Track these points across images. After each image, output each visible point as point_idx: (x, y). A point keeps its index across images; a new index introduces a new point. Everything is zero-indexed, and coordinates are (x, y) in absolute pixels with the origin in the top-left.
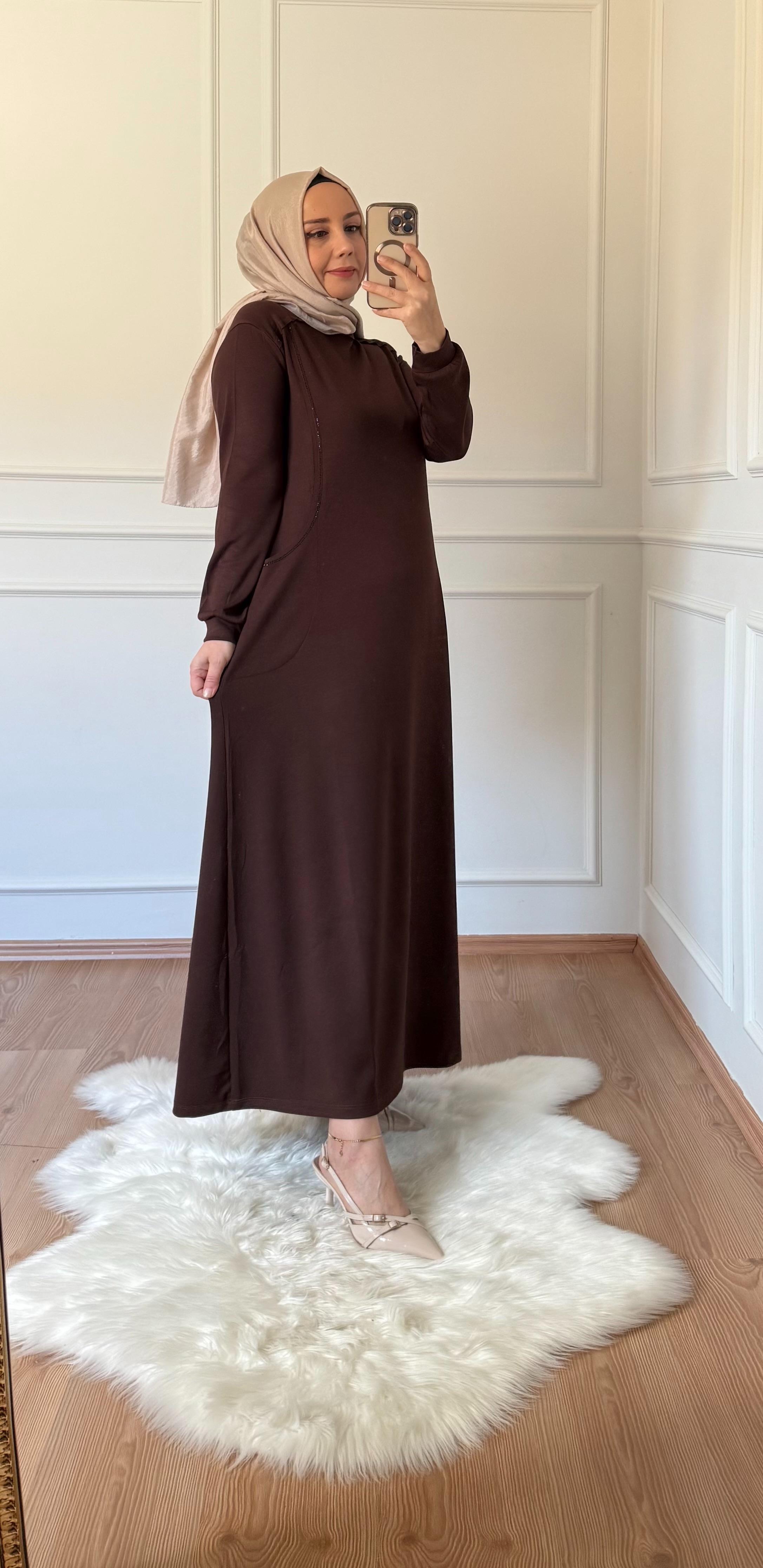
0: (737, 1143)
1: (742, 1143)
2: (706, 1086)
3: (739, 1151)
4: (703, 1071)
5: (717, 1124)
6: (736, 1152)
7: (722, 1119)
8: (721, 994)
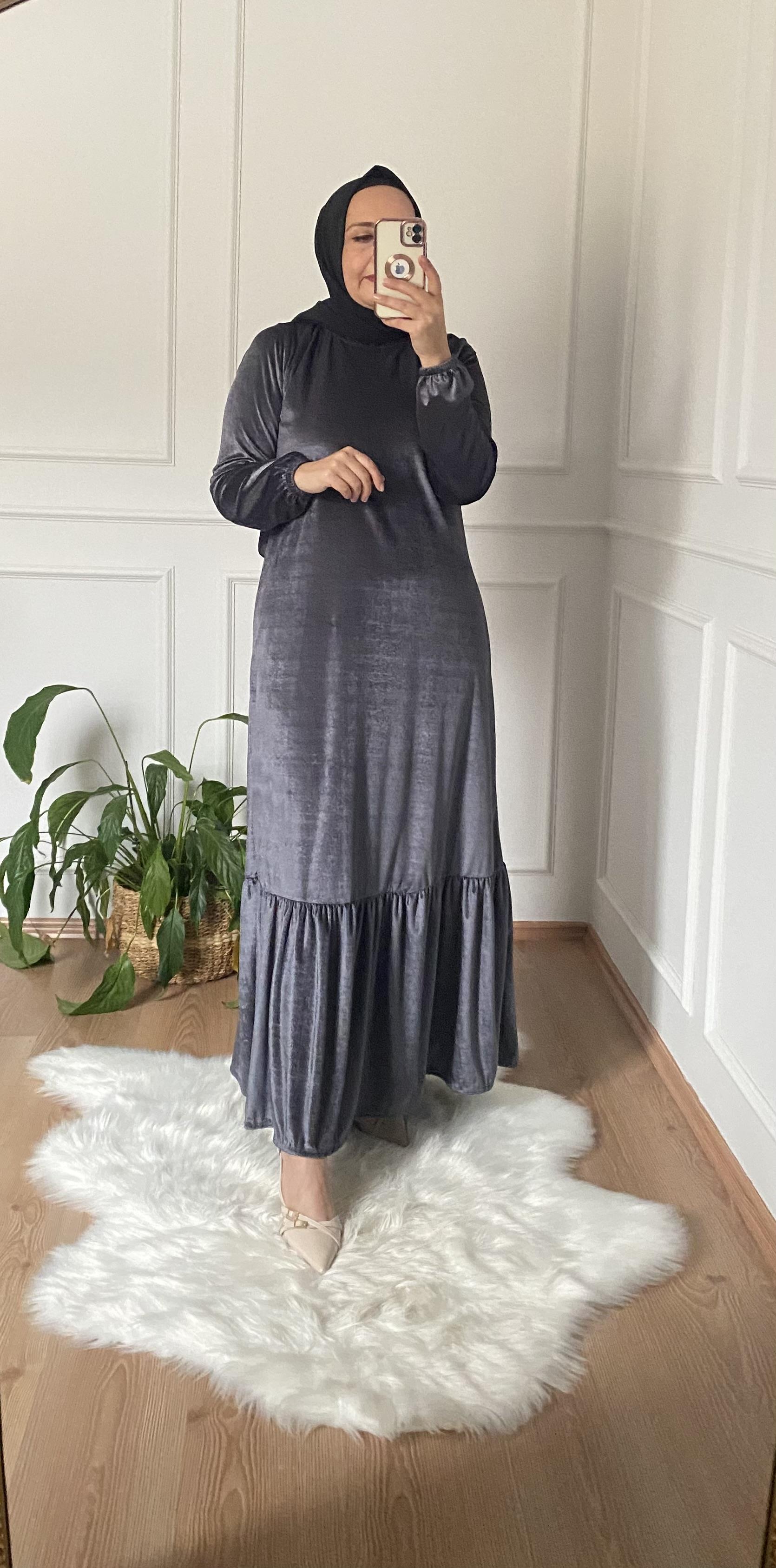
0: (692, 1149)
1: (697, 1149)
2: (659, 1086)
3: (694, 1156)
4: (654, 1069)
5: (671, 1128)
6: (691, 1159)
7: (676, 1122)
8: (679, 998)
